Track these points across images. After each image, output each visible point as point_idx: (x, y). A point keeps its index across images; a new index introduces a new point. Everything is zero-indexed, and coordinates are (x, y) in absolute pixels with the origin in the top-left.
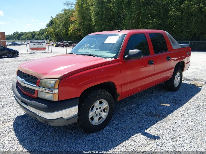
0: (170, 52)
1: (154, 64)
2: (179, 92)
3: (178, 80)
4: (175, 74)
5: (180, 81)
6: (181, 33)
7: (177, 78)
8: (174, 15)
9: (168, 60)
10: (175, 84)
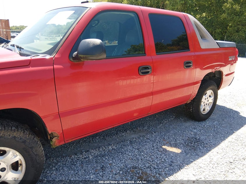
0: (193, 54)
1: (151, 74)
2: (207, 123)
3: (208, 103)
4: (201, 92)
5: (212, 104)
6: (237, 33)
7: (207, 100)
8: (229, 9)
9: (187, 67)
10: (202, 110)
